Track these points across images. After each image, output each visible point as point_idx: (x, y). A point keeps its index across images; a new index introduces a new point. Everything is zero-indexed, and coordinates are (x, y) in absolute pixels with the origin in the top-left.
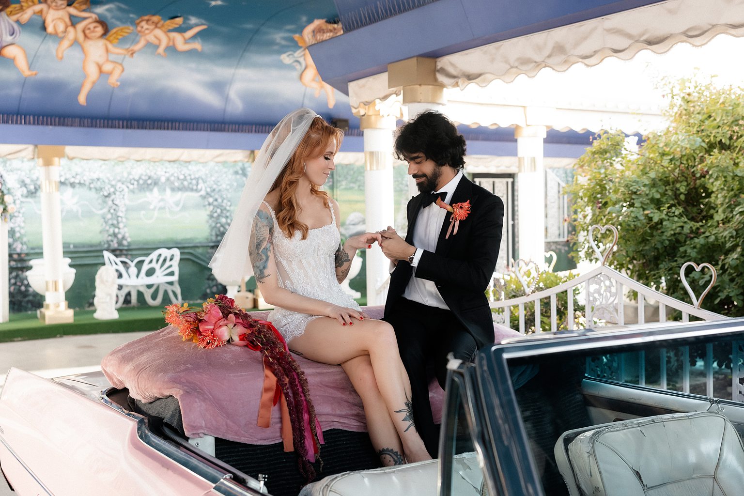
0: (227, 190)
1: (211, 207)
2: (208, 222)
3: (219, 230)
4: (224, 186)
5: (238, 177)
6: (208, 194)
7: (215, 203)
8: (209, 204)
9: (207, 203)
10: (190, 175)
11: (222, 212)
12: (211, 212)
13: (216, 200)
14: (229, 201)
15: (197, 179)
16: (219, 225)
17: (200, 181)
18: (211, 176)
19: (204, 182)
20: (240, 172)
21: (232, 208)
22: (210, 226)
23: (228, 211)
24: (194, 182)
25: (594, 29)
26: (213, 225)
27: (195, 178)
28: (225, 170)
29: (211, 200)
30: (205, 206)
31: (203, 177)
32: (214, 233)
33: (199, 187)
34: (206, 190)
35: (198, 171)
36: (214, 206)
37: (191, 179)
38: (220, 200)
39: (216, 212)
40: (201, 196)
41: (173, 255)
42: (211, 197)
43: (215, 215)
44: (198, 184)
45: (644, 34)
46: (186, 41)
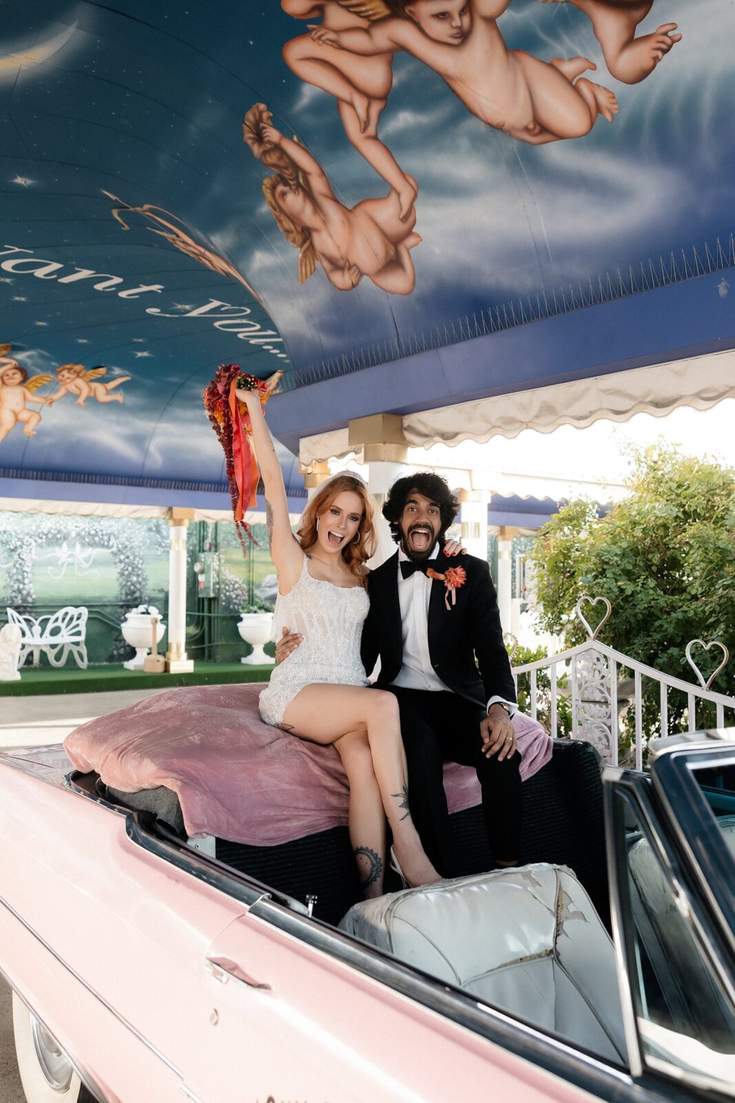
0: (140, 547)
1: (123, 565)
2: (118, 579)
3: (130, 589)
4: (137, 543)
5: (152, 534)
6: (119, 550)
7: (127, 560)
8: (121, 561)
9: (118, 560)
10: (102, 531)
11: (133, 570)
12: (122, 569)
13: (128, 557)
14: (141, 559)
15: (109, 535)
16: (129, 583)
17: (112, 537)
18: (124, 532)
19: (116, 538)
20: (154, 529)
21: (144, 566)
22: (120, 584)
23: (140, 569)
24: (106, 538)
25: (588, 390)
26: (124, 583)
27: (106, 535)
28: (138, 526)
29: (122, 557)
30: (115, 563)
31: (115, 533)
32: (124, 592)
33: (111, 543)
34: (118, 547)
35: (110, 526)
36: (126, 564)
37: (103, 535)
38: (131, 558)
39: (127, 570)
40: (112, 552)
41: (80, 614)
42: (122, 554)
43: (126, 573)
44: (109, 540)
45: (647, 395)
46: (108, 392)
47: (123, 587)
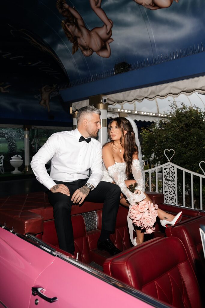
0: (14, 137)
1: (9, 143)
2: (8, 147)
3: (12, 150)
4: (13, 136)
5: (18, 133)
6: (8, 138)
7: (11, 141)
8: (9, 141)
9: (8, 141)
10: (2, 132)
11: (12, 144)
12: (9, 144)
13: (11, 140)
14: (15, 140)
15: (5, 134)
16: (11, 148)
17: (6, 134)
18: (9, 132)
19: (7, 134)
20: (19, 131)
21: (16, 143)
22: (9, 148)
23: (15, 144)
24: (4, 134)
26: (10, 148)
27: (4, 133)
28: (14, 131)
29: (9, 140)
30: (7, 142)
31: (7, 133)
32: (10, 150)
33: (5, 136)
34: (8, 137)
35: (5, 131)
36: (10, 142)
37: (3, 133)
38: (12, 140)
39: (11, 144)
40: (6, 139)
41: (1, 157)
42: (9, 139)
43: (10, 145)
44: (5, 135)
45: (185, 88)
46: (4, 90)
47: (9, 149)
